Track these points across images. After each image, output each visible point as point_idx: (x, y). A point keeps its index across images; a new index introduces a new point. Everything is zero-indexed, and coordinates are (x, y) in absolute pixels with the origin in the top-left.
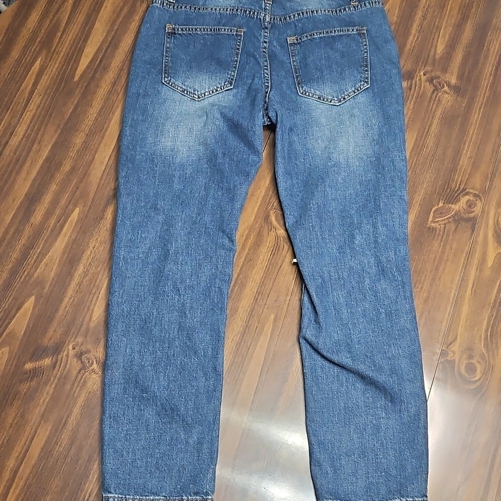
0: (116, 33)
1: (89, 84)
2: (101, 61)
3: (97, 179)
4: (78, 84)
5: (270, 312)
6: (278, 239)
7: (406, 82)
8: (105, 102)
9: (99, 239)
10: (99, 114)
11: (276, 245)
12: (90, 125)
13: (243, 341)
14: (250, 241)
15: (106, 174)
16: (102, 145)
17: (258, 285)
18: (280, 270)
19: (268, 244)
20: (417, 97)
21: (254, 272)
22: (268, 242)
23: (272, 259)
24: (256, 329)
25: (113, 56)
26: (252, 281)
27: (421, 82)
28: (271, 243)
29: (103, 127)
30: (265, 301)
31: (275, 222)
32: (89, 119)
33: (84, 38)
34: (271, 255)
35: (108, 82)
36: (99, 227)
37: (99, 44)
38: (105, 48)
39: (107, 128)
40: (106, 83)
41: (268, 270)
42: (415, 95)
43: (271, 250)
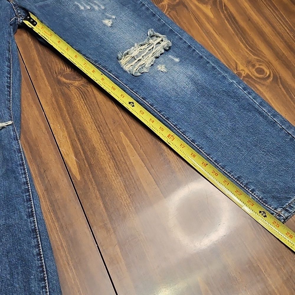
5: (117, 132)
6: (79, 89)
13: (118, 162)
17: (93, 122)
18: (99, 104)
21: (82, 118)
22: (74, 94)
23: (87, 102)
24: (119, 148)
26: (87, 123)
28: (77, 94)
30: (107, 128)
31: (67, 81)
34: (84, 100)
41: (91, 110)
43: (81, 97)
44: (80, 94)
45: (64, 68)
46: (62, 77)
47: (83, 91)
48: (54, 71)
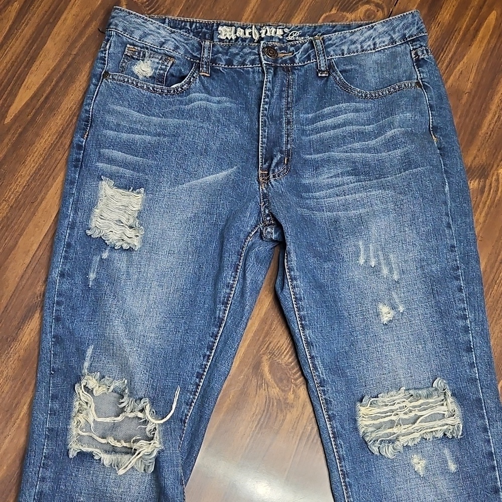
0: (73, 59)
1: (25, 130)
2: (47, 98)
3: (16, 277)
4: (9, 130)
6: (270, 403)
7: (478, 180)
8: (45, 160)
9: (5, 373)
10: (33, 177)
11: (266, 412)
12: (17, 192)
14: (228, 400)
15: (30, 271)
16: (31, 225)
19: (254, 409)
20: (491, 206)
22: (255, 405)
23: (258, 433)
25: (65, 94)
27: (499, 183)
28: (258, 408)
29: (37, 198)
31: (268, 374)
32: (17, 183)
33: (29, 61)
34: (256, 426)
35: (54, 130)
36: (8, 353)
37: (48, 72)
38: (55, 79)
39: (42, 200)
40: (50, 132)
42: (488, 203)
43: (258, 419)
44: (262, 412)
45: (286, 349)
46: (269, 362)
47: (269, 412)
48: (268, 343)
